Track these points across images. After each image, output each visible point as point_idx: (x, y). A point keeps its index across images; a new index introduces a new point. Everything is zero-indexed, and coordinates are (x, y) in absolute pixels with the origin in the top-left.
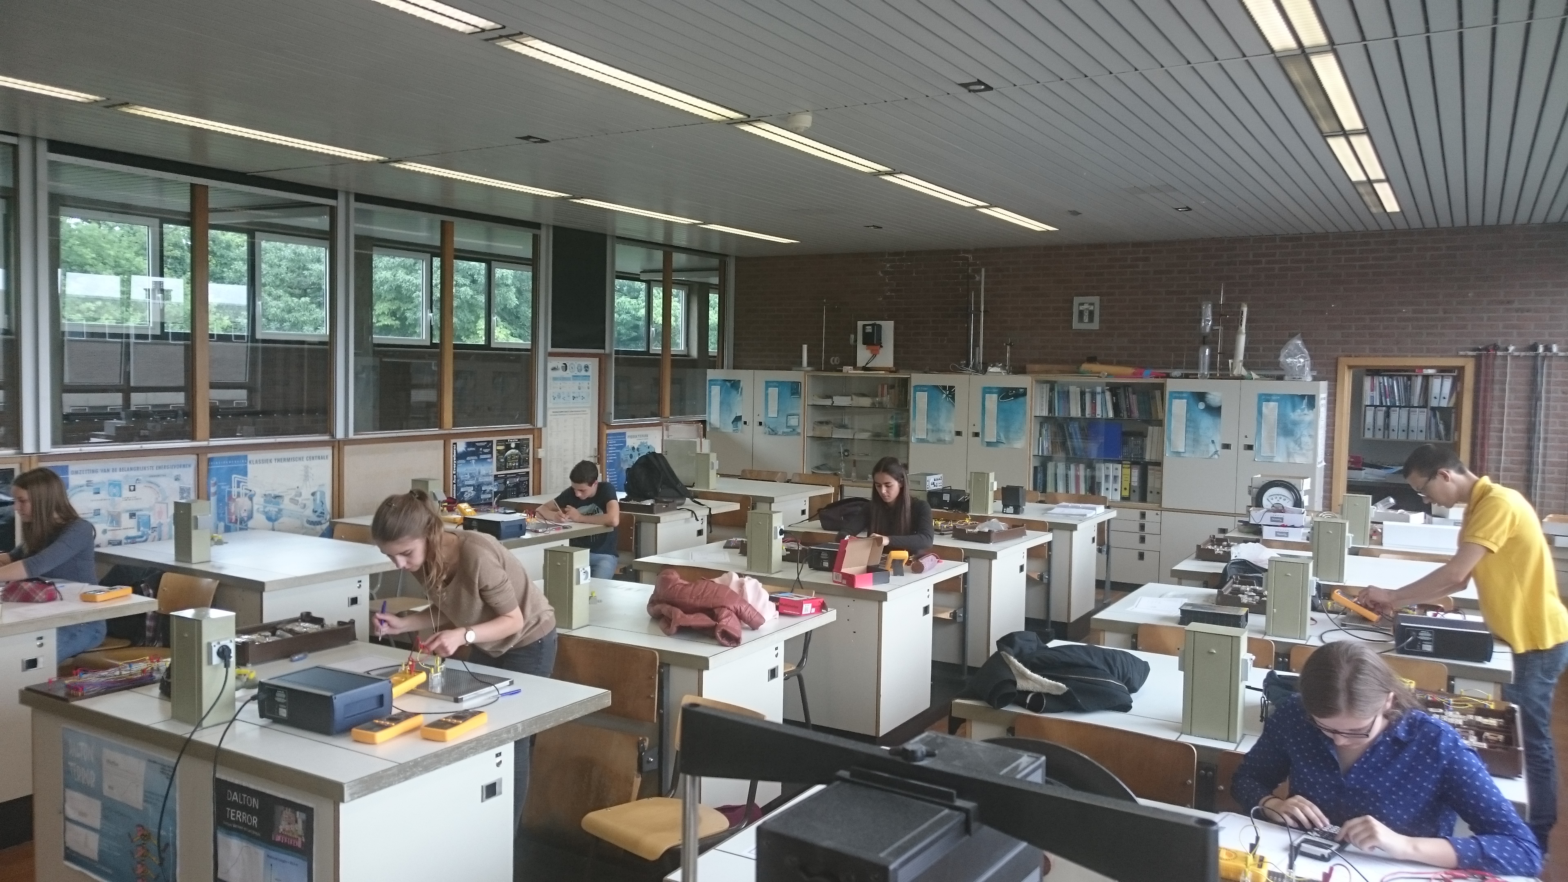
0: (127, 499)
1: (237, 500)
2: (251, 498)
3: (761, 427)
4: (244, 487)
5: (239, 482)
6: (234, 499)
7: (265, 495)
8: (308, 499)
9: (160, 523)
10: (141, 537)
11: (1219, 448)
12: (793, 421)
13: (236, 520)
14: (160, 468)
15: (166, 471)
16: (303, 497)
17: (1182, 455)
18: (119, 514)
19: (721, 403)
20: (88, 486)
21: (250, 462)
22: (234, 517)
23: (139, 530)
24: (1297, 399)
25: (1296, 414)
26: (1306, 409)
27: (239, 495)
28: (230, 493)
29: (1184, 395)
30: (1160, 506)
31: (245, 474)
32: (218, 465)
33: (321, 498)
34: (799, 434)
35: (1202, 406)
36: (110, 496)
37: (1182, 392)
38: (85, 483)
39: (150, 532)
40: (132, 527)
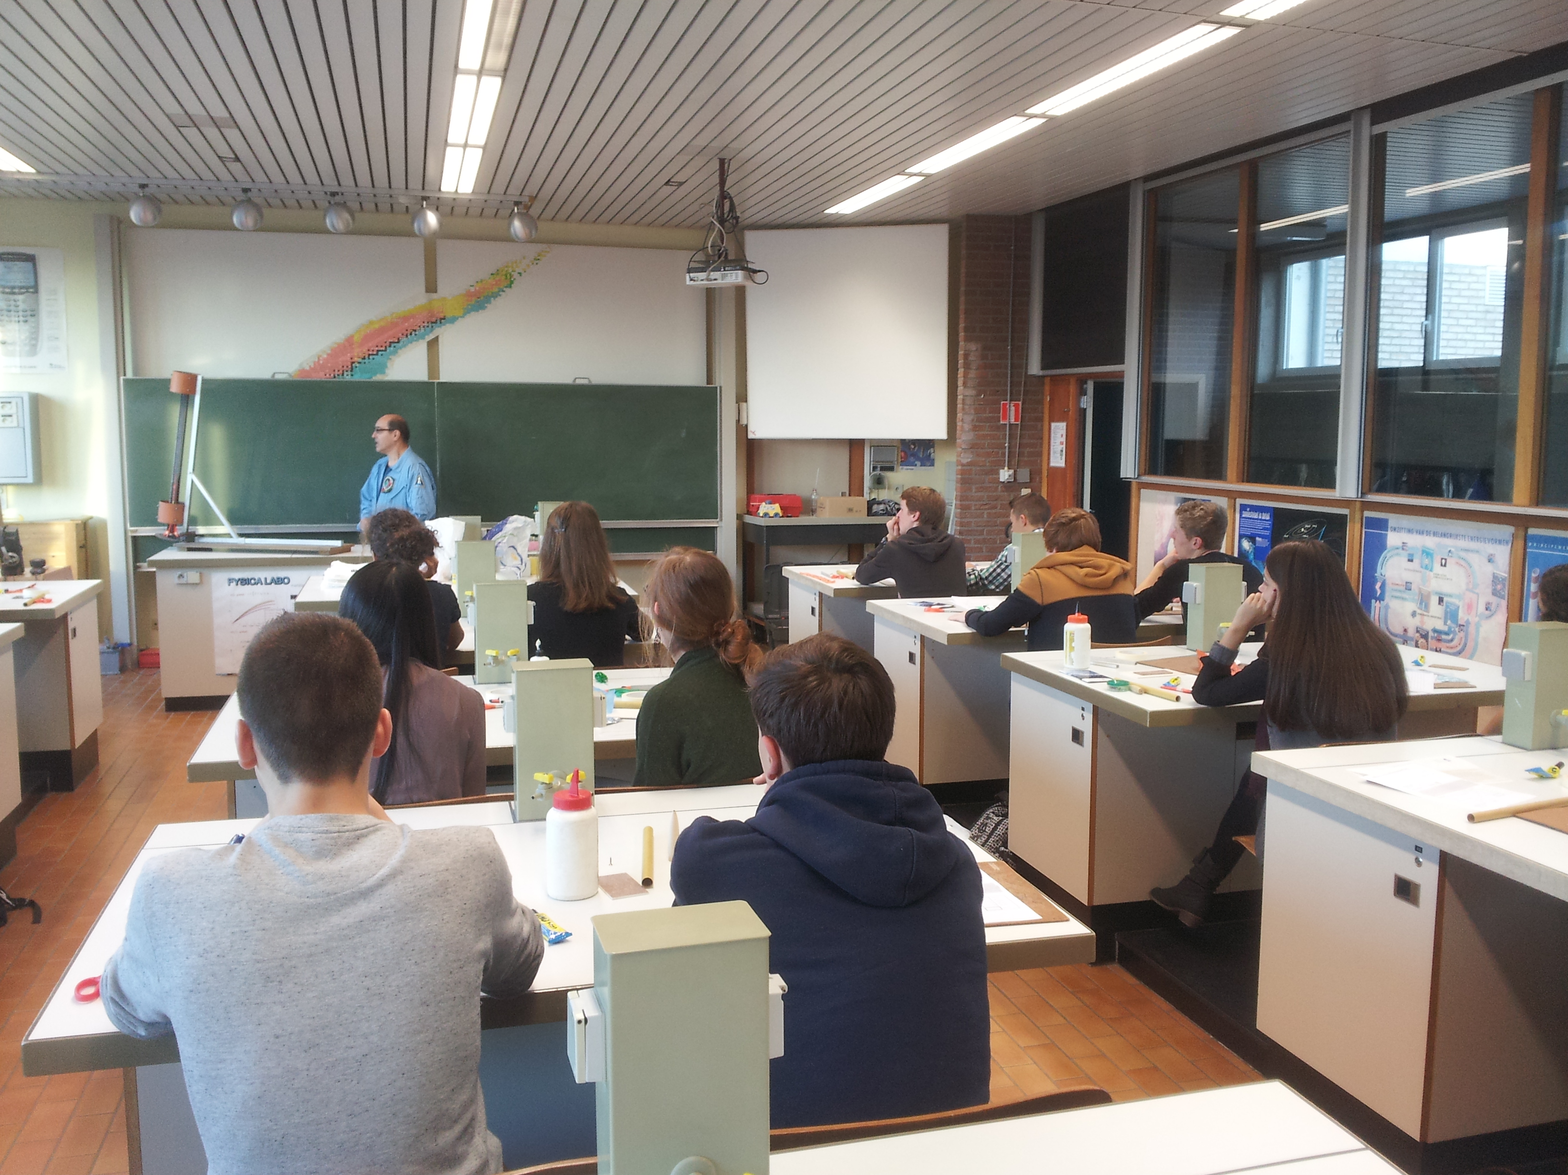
0: (1437, 576)
9: (1468, 620)
10: (1447, 634)
14: (1472, 538)
18: (1429, 595)
20: (1403, 549)
23: (1445, 623)
36: (1422, 567)
38: (1401, 545)
39: (1457, 629)
40: (1440, 616)
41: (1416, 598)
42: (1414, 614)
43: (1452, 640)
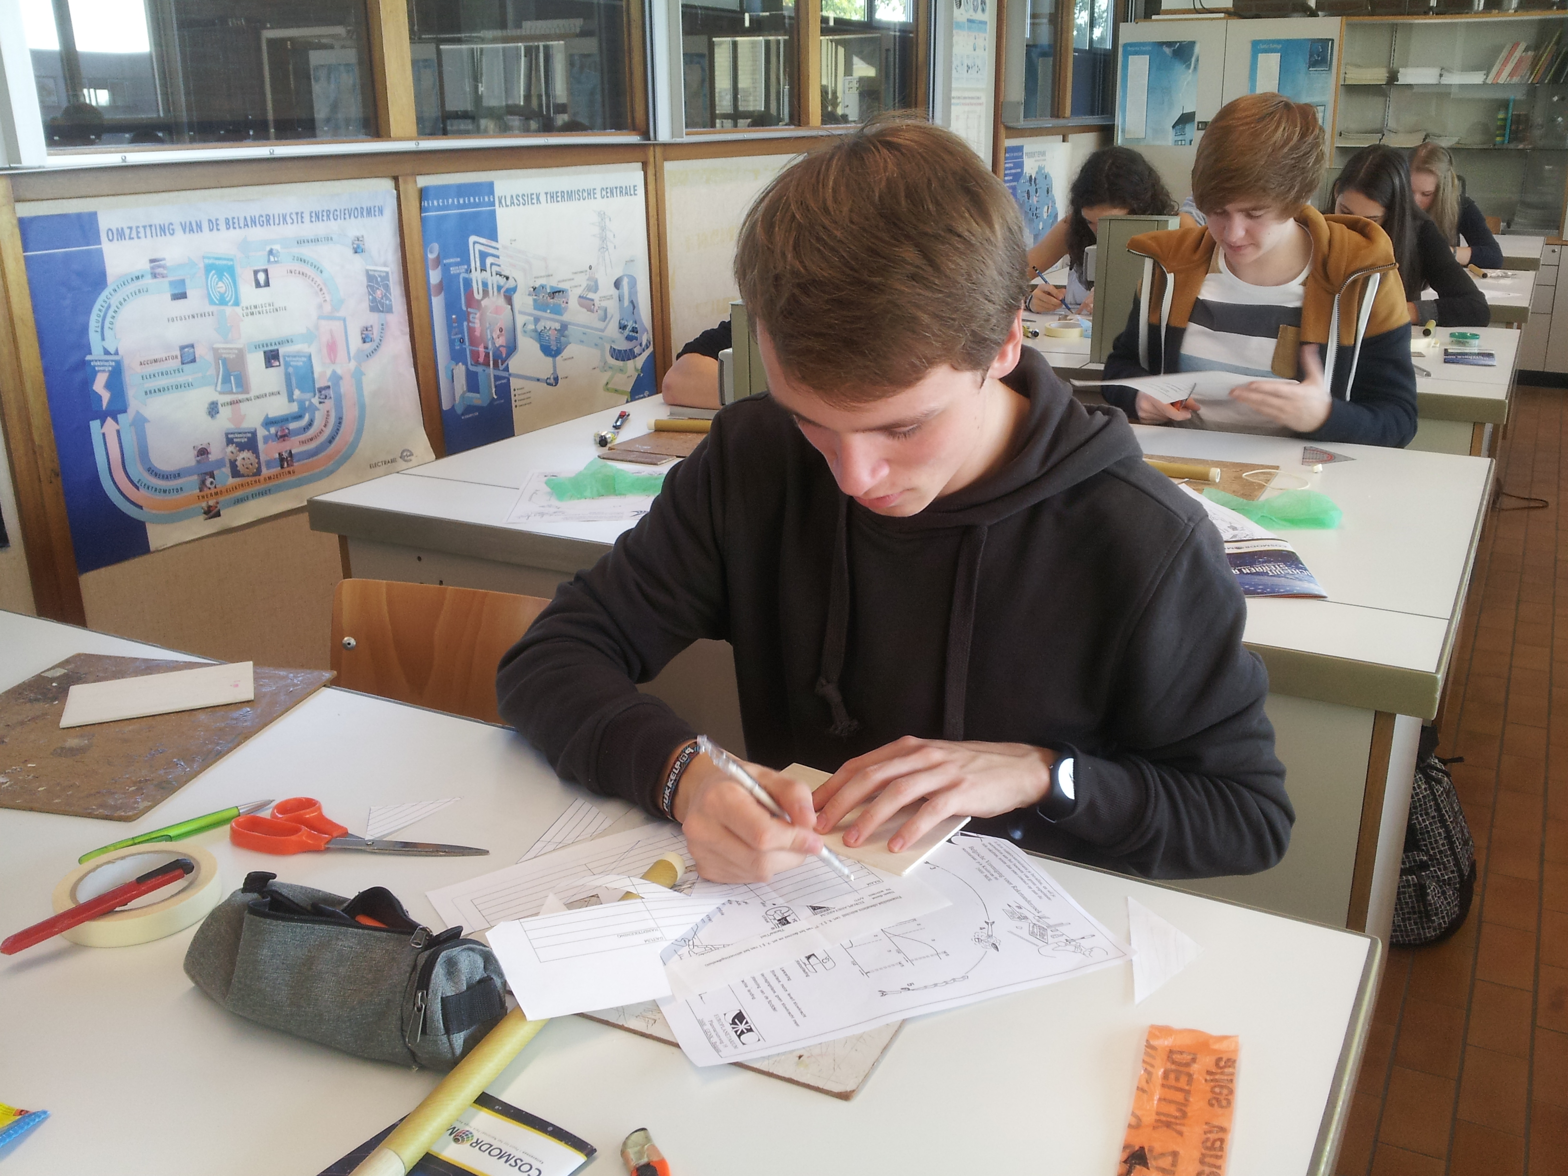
0: (253, 310)
1: (483, 303)
2: (509, 300)
4: (495, 268)
5: (483, 256)
6: (479, 302)
7: (535, 289)
8: (611, 297)
9: (334, 372)
10: (298, 417)
13: (487, 355)
14: (317, 216)
15: (333, 226)
16: (601, 293)
18: (241, 356)
20: (155, 276)
21: (500, 202)
22: (481, 349)
23: (291, 399)
27: (486, 293)
28: (468, 283)
31: (492, 235)
32: (439, 208)
33: (630, 294)
36: (212, 302)
38: (147, 266)
39: (315, 401)
40: (275, 390)
41: (212, 372)
42: (213, 410)
43: (310, 424)
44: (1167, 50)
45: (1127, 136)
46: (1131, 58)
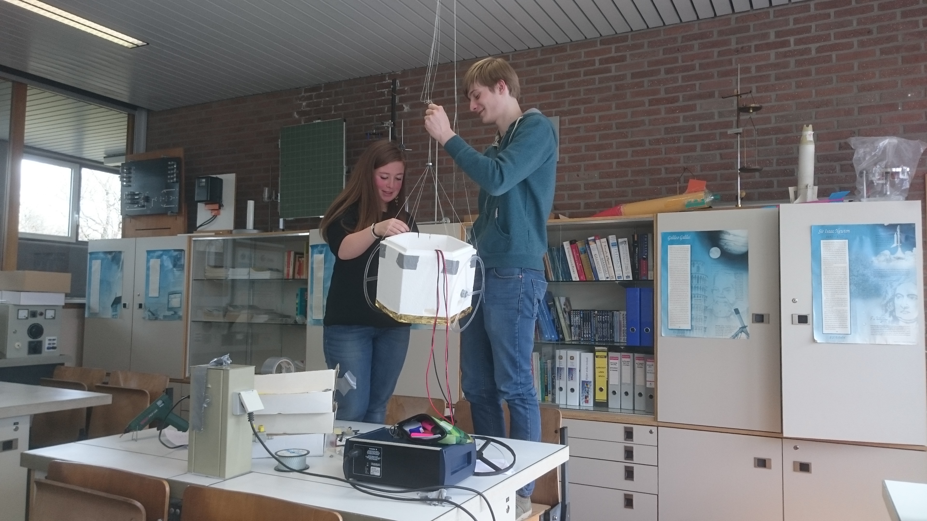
3: (141, 311)
11: (747, 320)
12: (175, 302)
17: (687, 334)
19: (102, 282)
24: (883, 233)
25: (882, 258)
26: (899, 249)
29: (686, 237)
30: (656, 419)
34: (180, 318)
35: (715, 253)
37: (683, 234)
44: (110, 257)
45: (91, 312)
46: (94, 261)
